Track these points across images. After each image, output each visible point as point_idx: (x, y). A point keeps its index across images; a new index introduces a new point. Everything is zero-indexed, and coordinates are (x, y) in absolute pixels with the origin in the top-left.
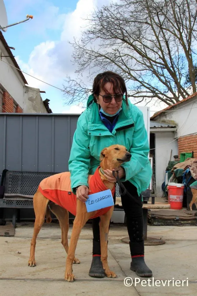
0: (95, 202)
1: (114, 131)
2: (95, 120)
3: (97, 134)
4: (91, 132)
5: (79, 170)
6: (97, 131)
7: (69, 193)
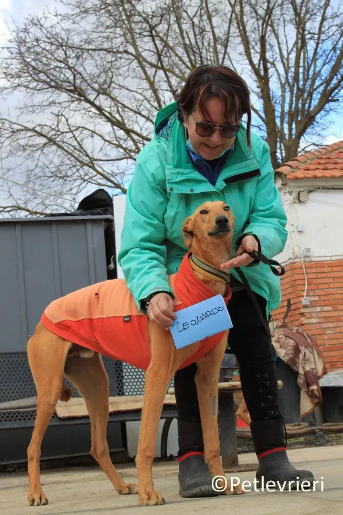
0: (190, 325)
1: (220, 184)
2: (179, 161)
3: (186, 189)
4: (174, 186)
5: (148, 265)
6: (186, 183)
7: (126, 319)
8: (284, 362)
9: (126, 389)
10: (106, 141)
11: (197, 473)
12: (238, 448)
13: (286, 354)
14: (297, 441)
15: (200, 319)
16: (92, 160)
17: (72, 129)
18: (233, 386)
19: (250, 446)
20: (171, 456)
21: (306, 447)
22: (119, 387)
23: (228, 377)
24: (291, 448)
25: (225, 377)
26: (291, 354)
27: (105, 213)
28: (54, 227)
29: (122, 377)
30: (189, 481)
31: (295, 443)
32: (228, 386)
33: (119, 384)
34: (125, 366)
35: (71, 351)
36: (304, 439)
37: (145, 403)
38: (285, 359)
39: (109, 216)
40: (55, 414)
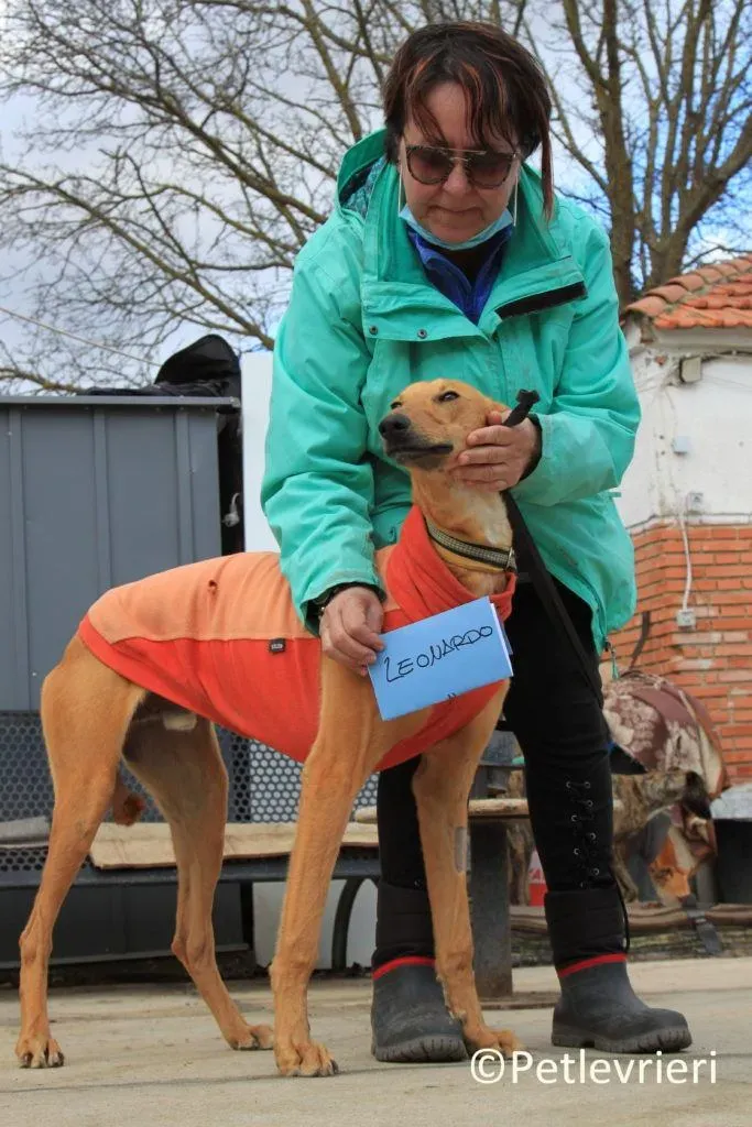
0: (415, 666)
1: (490, 319)
2: (393, 262)
3: (408, 331)
4: (381, 323)
5: (328, 519)
6: (410, 318)
7: (274, 647)
8: (628, 757)
9: (256, 808)
10: (228, 221)
11: (414, 1006)
12: (513, 955)
13: (634, 739)
14: (651, 943)
15: (437, 654)
16: (194, 265)
17: (149, 191)
18: (508, 809)
19: (542, 951)
20: (356, 966)
21: (671, 958)
22: (240, 800)
23: (497, 786)
24: (636, 960)
25: (490, 786)
26: (646, 739)
27: (221, 392)
28: (99, 422)
29: (248, 779)
30: (397, 1024)
31: (647, 946)
32: (494, 809)
33: (240, 795)
34: (254, 753)
35: (142, 711)
36: (669, 939)
37: (297, 841)
38: (632, 751)
39: (231, 400)
40: (89, 859)
